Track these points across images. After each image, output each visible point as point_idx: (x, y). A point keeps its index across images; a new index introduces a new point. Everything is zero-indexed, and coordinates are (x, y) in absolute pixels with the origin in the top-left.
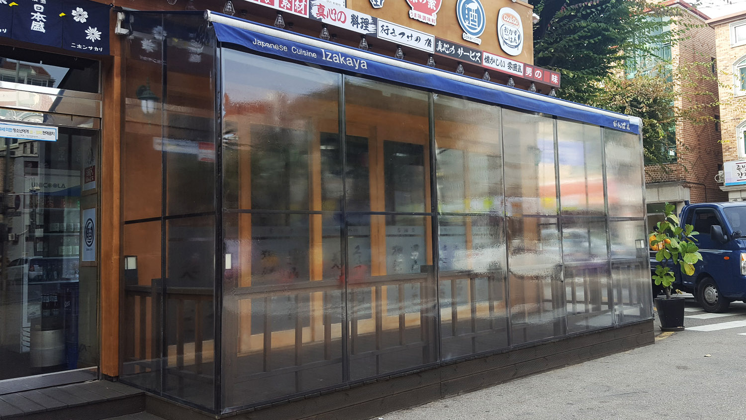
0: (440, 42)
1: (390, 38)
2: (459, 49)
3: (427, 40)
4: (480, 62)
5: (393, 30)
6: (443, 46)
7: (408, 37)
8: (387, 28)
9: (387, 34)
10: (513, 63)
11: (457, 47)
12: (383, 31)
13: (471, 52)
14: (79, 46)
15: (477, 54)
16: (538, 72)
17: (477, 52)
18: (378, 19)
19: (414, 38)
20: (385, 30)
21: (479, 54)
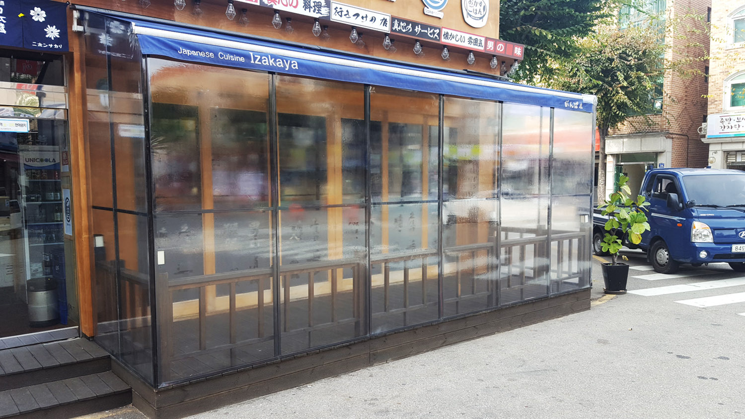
0: (396, 20)
1: (344, 20)
2: (417, 27)
3: (383, 20)
4: (438, 38)
5: (347, 11)
6: (399, 25)
7: (363, 18)
8: (341, 10)
9: (341, 16)
10: (474, 37)
11: (414, 24)
12: (336, 13)
13: (429, 29)
14: (40, 45)
15: (435, 31)
16: (501, 45)
17: (436, 28)
18: (331, 1)
19: (369, 18)
20: (339, 12)
21: (437, 31)
